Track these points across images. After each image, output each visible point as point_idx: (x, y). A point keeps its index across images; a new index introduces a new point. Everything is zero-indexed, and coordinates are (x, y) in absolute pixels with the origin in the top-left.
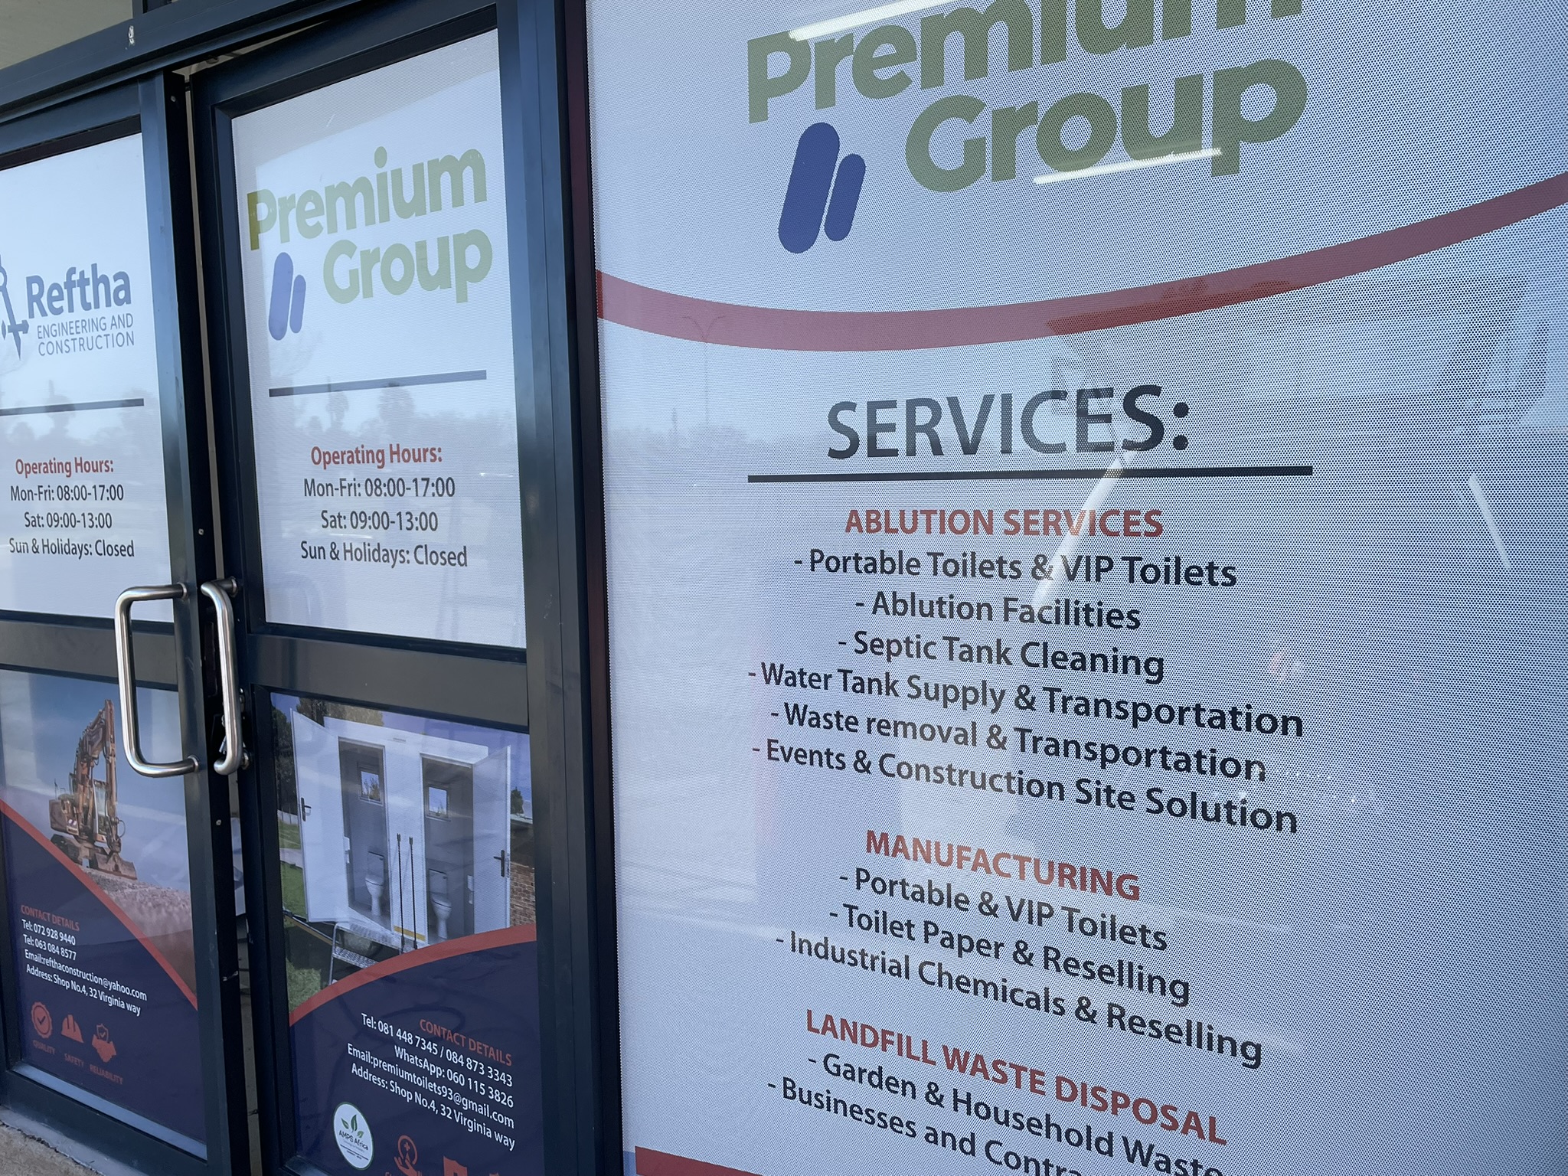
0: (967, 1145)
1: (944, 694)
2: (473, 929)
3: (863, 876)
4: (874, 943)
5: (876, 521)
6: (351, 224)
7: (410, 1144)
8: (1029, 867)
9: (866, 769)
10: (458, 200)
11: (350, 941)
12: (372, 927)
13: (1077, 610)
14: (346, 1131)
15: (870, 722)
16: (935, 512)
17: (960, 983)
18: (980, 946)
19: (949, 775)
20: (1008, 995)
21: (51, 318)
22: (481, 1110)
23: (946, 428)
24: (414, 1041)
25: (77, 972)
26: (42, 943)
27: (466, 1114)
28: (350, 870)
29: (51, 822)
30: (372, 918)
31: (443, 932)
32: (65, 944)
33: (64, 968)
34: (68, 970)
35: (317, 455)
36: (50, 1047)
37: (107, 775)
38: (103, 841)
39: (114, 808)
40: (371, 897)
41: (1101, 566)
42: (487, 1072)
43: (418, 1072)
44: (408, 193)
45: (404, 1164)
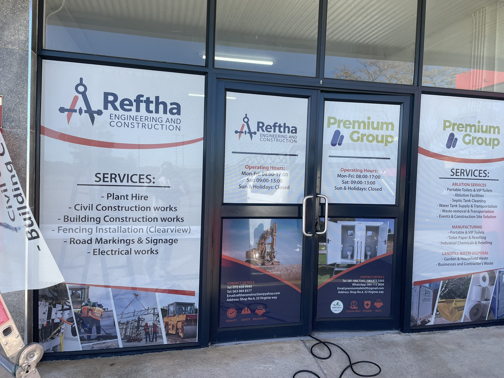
0: (462, 264)
1: (463, 206)
3: (451, 232)
4: (452, 241)
5: (456, 184)
6: (359, 128)
7: (355, 302)
8: (471, 227)
9: (453, 217)
10: (387, 129)
11: (340, 266)
13: (478, 195)
14: (335, 306)
15: (454, 211)
17: (463, 243)
18: (465, 238)
19: (463, 217)
20: (468, 243)
21: (266, 133)
22: (376, 288)
23: (465, 173)
24: (358, 281)
25: (252, 295)
26: (236, 291)
27: (371, 291)
28: (342, 251)
29: (246, 257)
30: (348, 259)
31: (368, 258)
32: (247, 288)
33: (246, 295)
34: (247, 295)
35: (342, 170)
36: (234, 320)
37: (272, 241)
38: (268, 258)
39: (274, 249)
40: (348, 255)
41: (480, 190)
42: (378, 281)
43: (359, 287)
44: (375, 126)
45: (353, 307)
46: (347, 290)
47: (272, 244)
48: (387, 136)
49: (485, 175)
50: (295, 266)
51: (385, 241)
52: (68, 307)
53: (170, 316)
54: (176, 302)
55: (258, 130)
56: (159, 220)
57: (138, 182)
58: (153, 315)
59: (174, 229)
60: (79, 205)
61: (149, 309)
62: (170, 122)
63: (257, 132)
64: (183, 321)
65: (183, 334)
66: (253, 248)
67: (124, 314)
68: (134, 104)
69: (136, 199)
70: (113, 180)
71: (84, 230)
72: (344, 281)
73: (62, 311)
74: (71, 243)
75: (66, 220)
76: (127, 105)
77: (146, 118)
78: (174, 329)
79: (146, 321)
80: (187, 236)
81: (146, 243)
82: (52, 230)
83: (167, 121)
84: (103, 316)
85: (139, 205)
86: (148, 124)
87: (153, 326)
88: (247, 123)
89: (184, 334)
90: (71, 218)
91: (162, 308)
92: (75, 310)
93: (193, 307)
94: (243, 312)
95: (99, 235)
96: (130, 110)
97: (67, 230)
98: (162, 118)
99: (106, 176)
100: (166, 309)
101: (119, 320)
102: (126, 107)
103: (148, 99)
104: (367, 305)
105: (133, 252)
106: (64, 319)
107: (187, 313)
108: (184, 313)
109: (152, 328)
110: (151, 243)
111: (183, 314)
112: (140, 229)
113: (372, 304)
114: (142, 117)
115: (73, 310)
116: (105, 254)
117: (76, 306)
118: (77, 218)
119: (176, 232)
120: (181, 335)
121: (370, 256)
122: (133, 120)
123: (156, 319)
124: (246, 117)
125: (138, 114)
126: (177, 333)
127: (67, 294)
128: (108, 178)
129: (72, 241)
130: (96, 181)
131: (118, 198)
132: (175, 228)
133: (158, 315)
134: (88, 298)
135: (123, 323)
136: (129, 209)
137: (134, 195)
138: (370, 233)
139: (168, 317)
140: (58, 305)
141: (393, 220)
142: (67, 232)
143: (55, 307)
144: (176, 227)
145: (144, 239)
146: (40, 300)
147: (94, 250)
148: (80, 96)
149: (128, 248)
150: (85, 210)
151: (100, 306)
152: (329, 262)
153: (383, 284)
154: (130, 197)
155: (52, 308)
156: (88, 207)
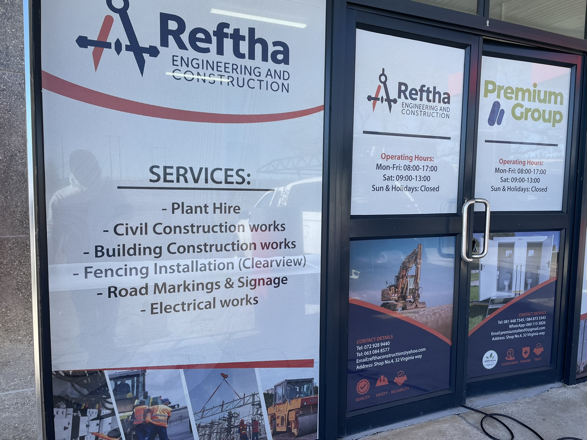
2: (538, 283)
6: (523, 99)
7: (511, 351)
10: (556, 103)
11: (496, 301)
12: (505, 294)
14: (488, 359)
21: (409, 101)
22: (536, 329)
24: (516, 320)
25: (389, 356)
26: (369, 352)
27: (531, 333)
28: (498, 281)
29: (382, 298)
30: (505, 292)
31: (529, 287)
32: (384, 347)
33: (381, 357)
34: (384, 357)
35: (501, 161)
36: (367, 397)
37: (416, 272)
38: (410, 298)
39: (418, 284)
40: (505, 286)
42: (539, 318)
43: (516, 329)
44: (542, 97)
45: (509, 358)
46: (504, 335)
47: (416, 277)
48: (556, 113)
50: (445, 307)
51: (549, 263)
52: (108, 412)
53: (277, 404)
54: (286, 380)
55: (399, 97)
56: (259, 246)
57: (223, 182)
58: (252, 405)
59: (282, 261)
60: (123, 224)
61: (245, 396)
62: (273, 77)
63: (398, 99)
64: (297, 409)
65: (297, 429)
66: (391, 284)
67: (207, 410)
68: (214, 39)
69: (221, 213)
70: (182, 178)
71: (134, 271)
72: (500, 322)
73: (99, 420)
74: (110, 297)
75: (100, 254)
76: (201, 40)
77: (235, 67)
78: (284, 423)
79: (241, 418)
80: (299, 271)
81: (239, 287)
82: (74, 275)
83: (267, 75)
84: (171, 419)
85: (226, 223)
86: (238, 78)
87: (253, 423)
88: (385, 83)
89: (299, 430)
90: (108, 250)
91: (266, 392)
92: (122, 414)
93: (311, 385)
94: (379, 384)
95: (161, 279)
96: (207, 50)
97: (102, 273)
98: (260, 68)
99: (168, 171)
100: (271, 394)
101: (198, 422)
102: (200, 44)
103: (237, 31)
104: (526, 352)
105: (218, 304)
106: (102, 433)
107: (302, 395)
108: (298, 395)
109: (251, 427)
110: (247, 286)
111: (297, 398)
112: (228, 264)
113: (531, 350)
114: (227, 65)
115: (118, 416)
116: (172, 310)
117: (123, 409)
118: (119, 249)
119: (284, 266)
120: (295, 431)
121: (531, 284)
122: (213, 69)
123: (257, 411)
124: (383, 74)
125: (219, 58)
126: (289, 430)
127: (107, 389)
128: (172, 174)
129: (112, 291)
130: (151, 181)
131: (191, 210)
132: (283, 259)
133: (259, 404)
134: (145, 391)
135: (205, 425)
136: (210, 229)
137: (218, 205)
138: (532, 252)
139: (275, 406)
140: (92, 410)
141: (558, 232)
142: (101, 277)
143: (84, 413)
144: (284, 257)
145: (235, 279)
146: (56, 405)
147: (152, 305)
148: (116, 17)
149: (209, 297)
150: (134, 234)
151: (166, 402)
152: (482, 298)
153: (544, 323)
154: (210, 209)
155: (80, 417)
156: (139, 229)
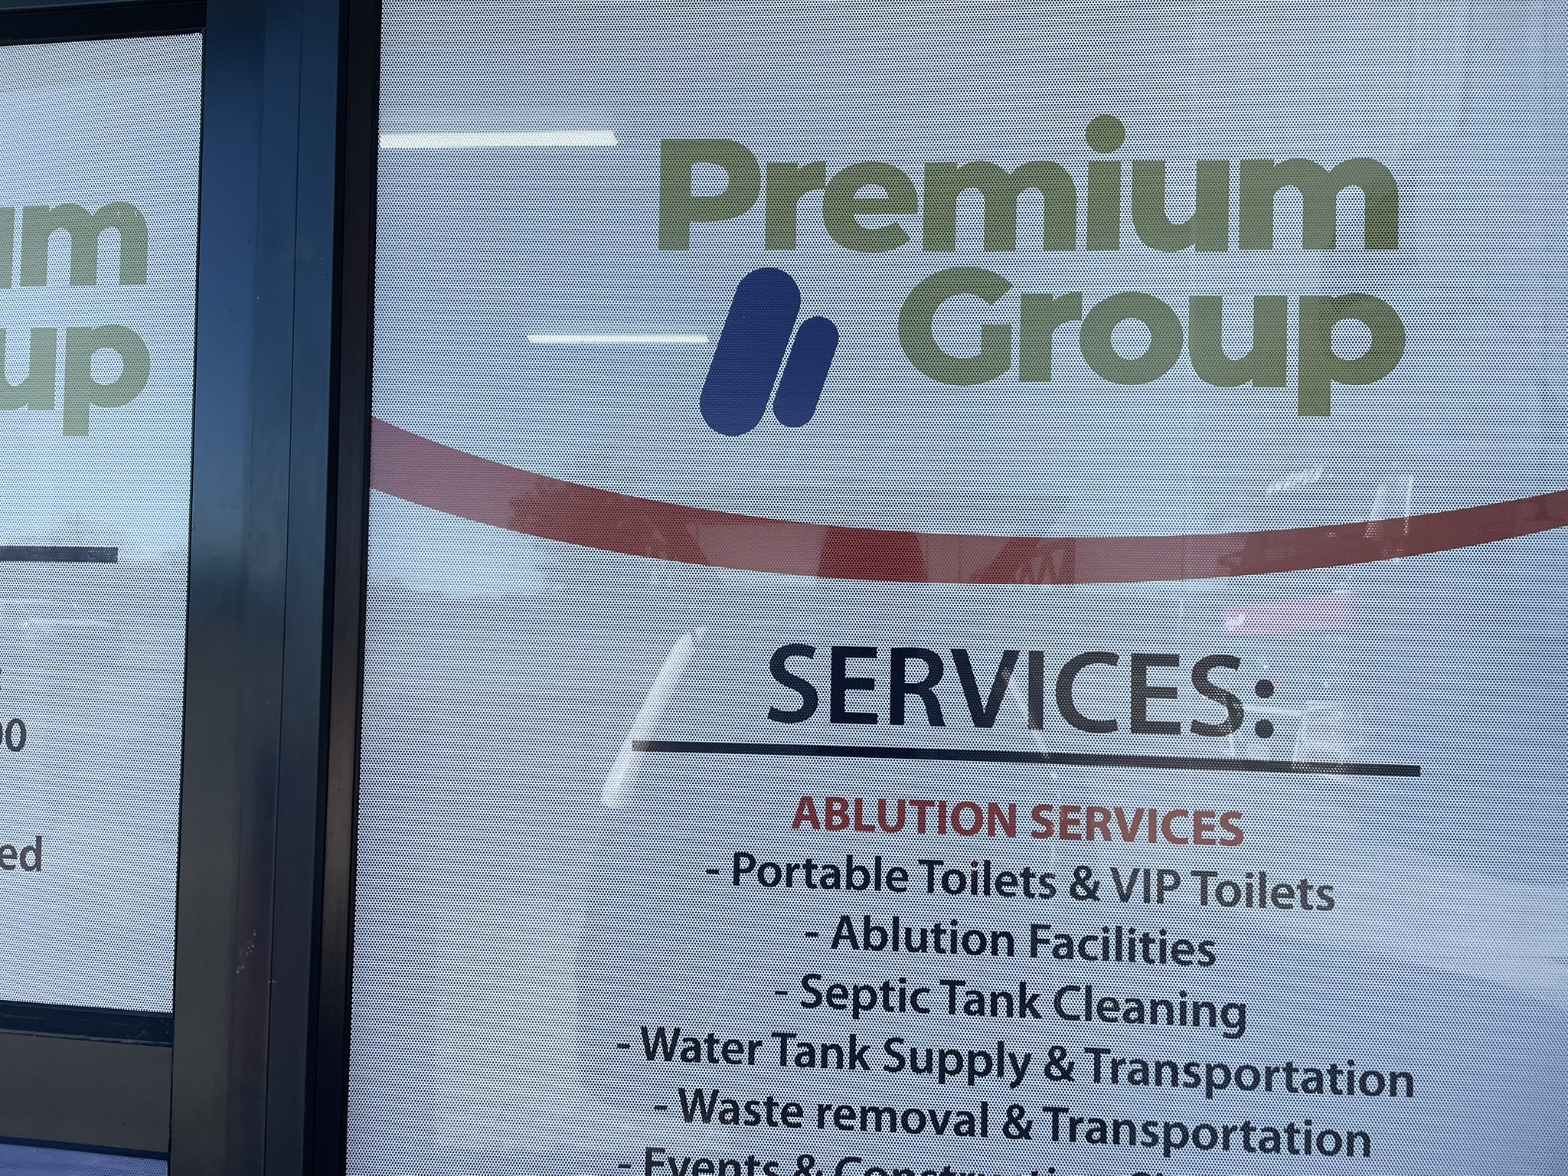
1: (940, 1064)
5: (840, 813)
13: (1132, 941)
15: (822, 1110)
16: (931, 804)
23: (949, 690)
41: (1164, 883)
49: (1219, 714)
